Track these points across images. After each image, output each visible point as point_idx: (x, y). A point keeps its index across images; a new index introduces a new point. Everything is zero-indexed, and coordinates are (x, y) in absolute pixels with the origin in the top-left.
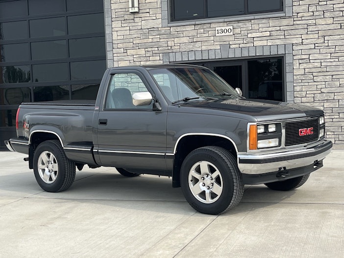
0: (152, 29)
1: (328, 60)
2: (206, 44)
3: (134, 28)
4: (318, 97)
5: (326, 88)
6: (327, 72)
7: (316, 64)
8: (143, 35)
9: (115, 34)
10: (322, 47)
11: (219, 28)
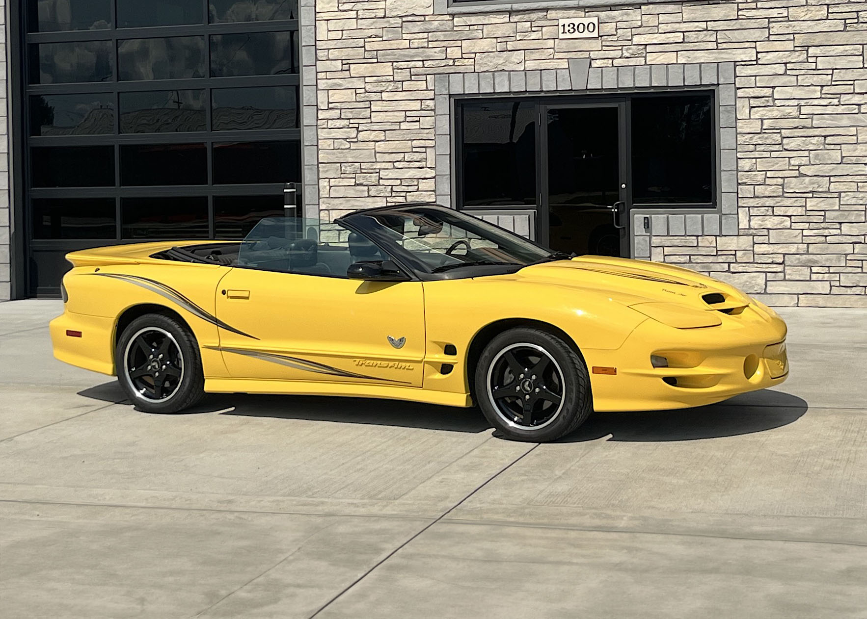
0: (410, 19)
1: (816, 102)
2: (536, 55)
3: (368, 14)
4: (794, 185)
5: (810, 164)
6: (813, 127)
7: (788, 110)
8: (387, 31)
9: (322, 27)
10: (803, 72)
11: (567, 22)
